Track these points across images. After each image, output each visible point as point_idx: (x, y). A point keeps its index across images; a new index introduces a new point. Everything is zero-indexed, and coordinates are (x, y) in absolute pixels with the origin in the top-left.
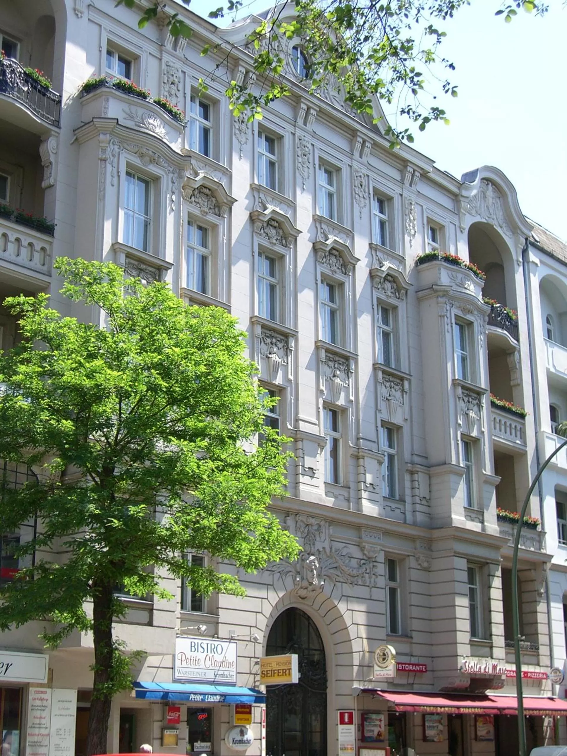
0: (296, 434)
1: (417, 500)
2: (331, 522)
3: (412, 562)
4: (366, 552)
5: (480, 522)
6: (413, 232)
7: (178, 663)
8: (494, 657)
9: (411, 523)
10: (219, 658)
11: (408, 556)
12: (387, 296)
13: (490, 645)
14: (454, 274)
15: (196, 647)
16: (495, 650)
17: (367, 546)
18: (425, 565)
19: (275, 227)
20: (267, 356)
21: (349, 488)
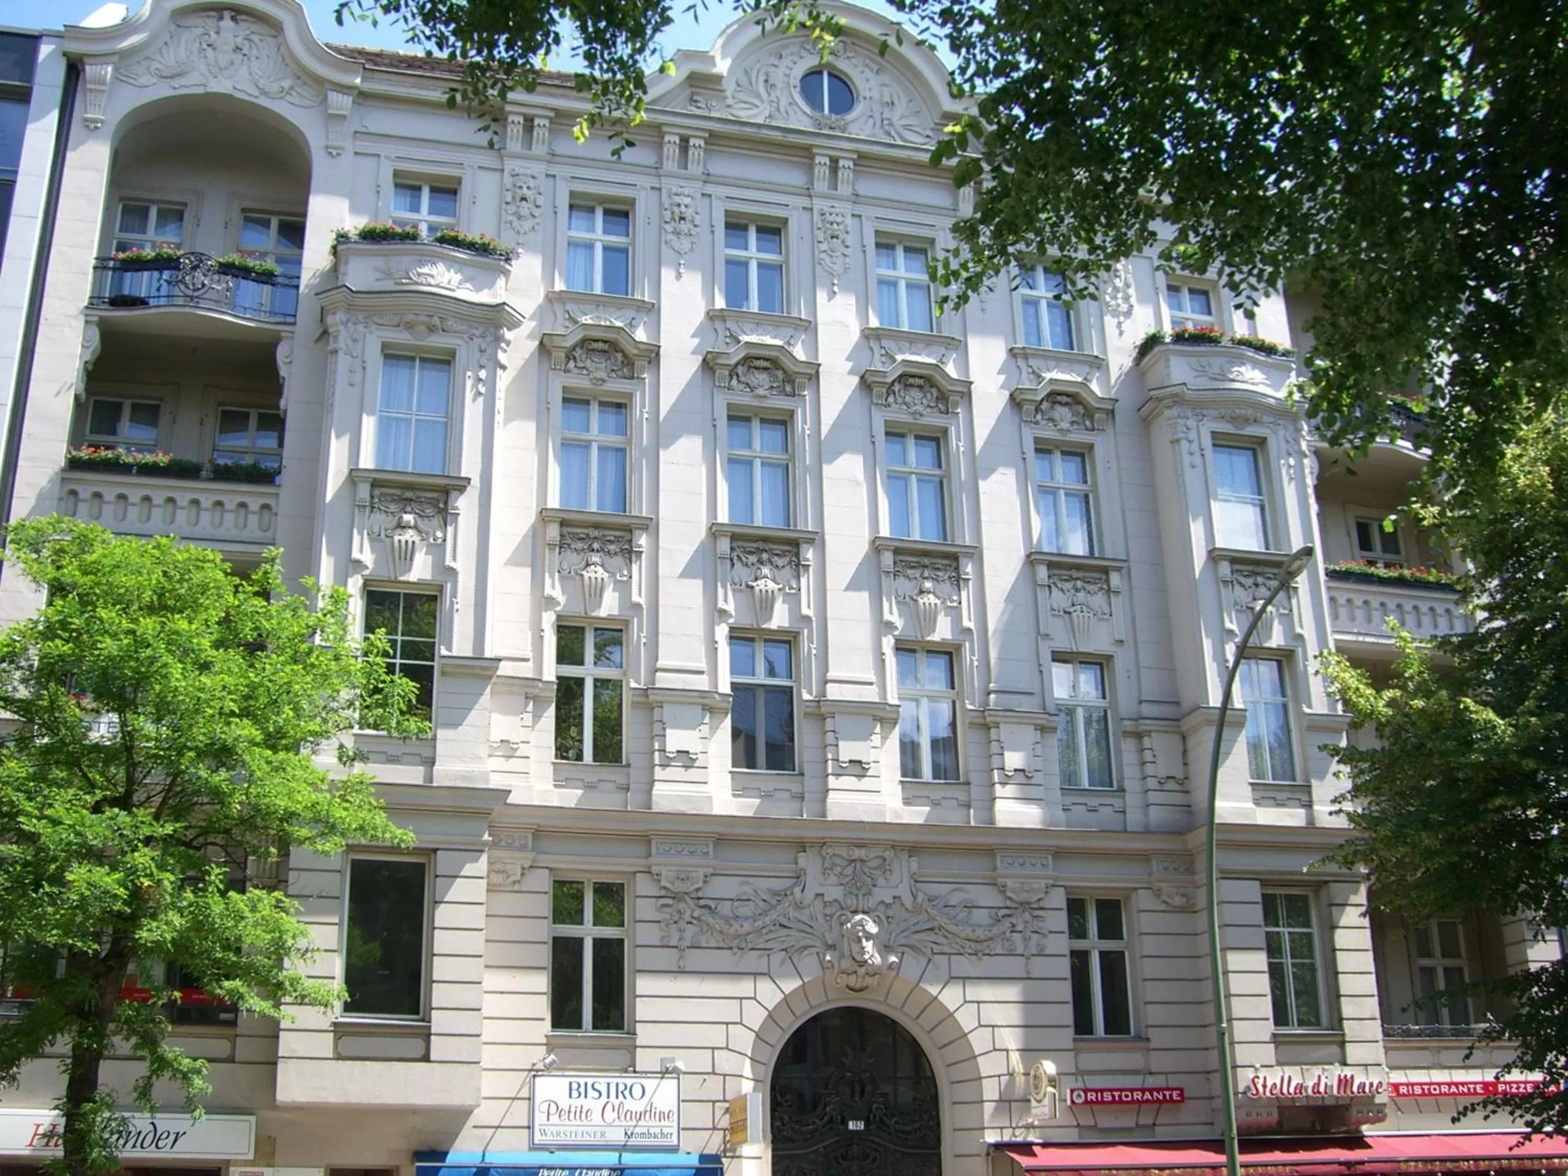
0: (819, 707)
1: (1152, 783)
2: (913, 850)
3: (1143, 900)
4: (1009, 894)
5: (1303, 806)
6: (1124, 307)
7: (540, 1119)
8: (1349, 1062)
9: (1140, 829)
10: (635, 1105)
11: (1136, 889)
12: (1061, 430)
13: (1340, 1039)
14: (1203, 361)
15: (582, 1090)
16: (1349, 1047)
17: (1010, 883)
18: (1178, 901)
19: (766, 369)
20: (748, 586)
21: (968, 784)
